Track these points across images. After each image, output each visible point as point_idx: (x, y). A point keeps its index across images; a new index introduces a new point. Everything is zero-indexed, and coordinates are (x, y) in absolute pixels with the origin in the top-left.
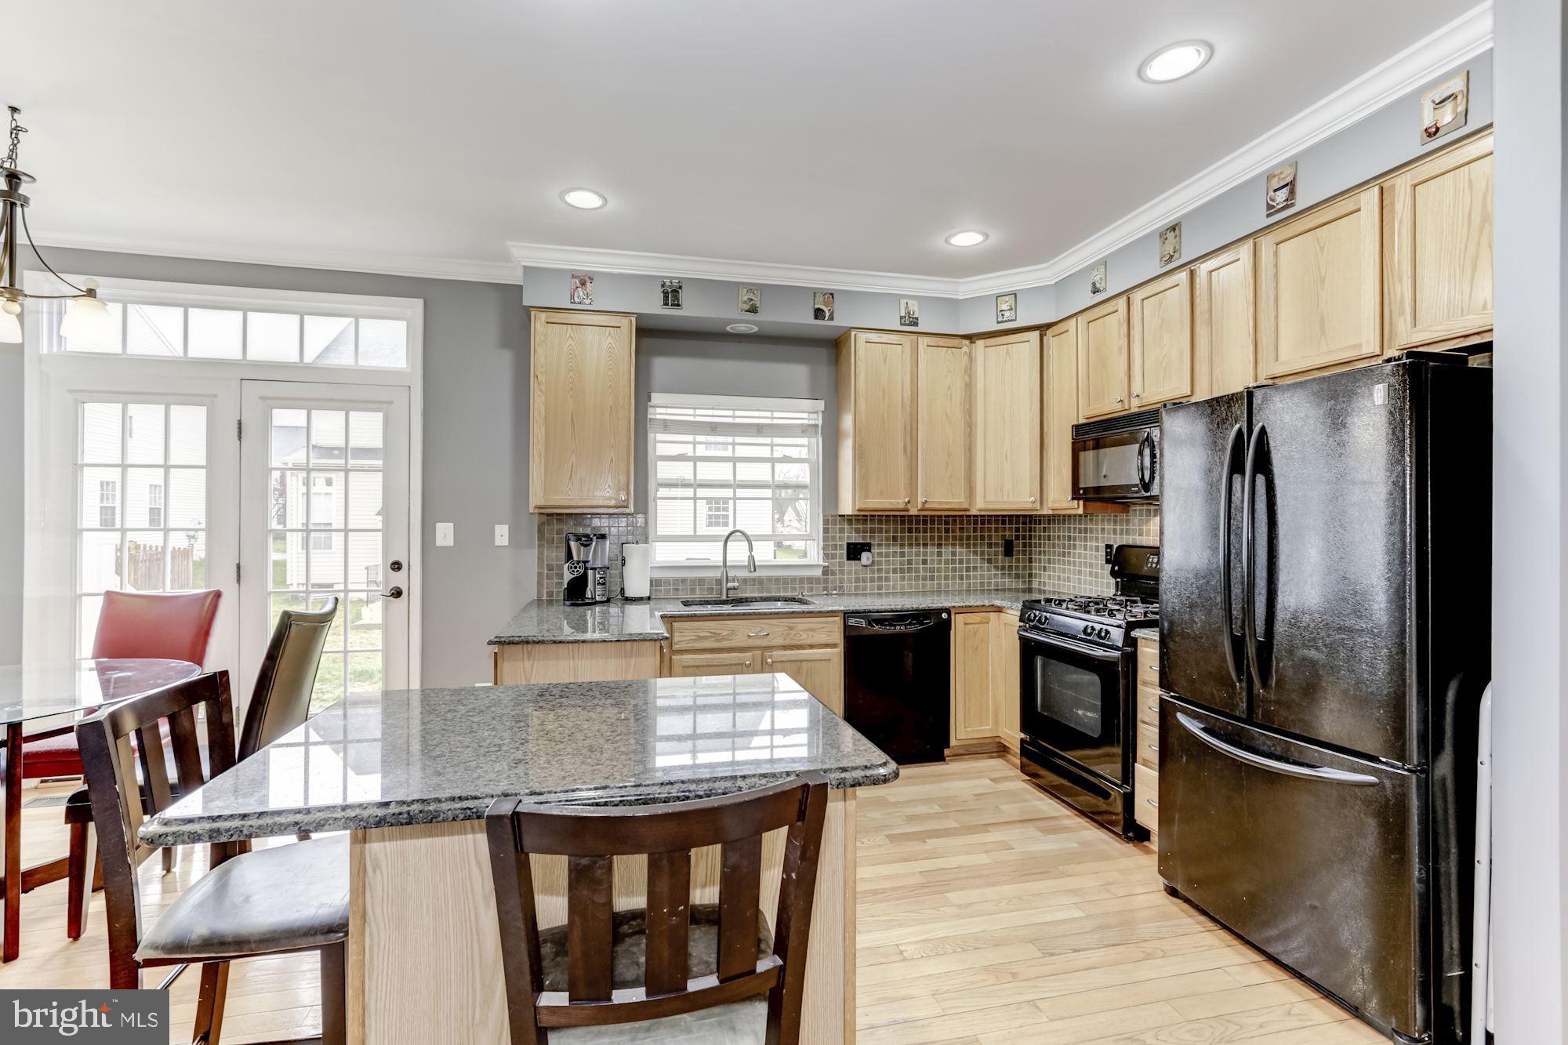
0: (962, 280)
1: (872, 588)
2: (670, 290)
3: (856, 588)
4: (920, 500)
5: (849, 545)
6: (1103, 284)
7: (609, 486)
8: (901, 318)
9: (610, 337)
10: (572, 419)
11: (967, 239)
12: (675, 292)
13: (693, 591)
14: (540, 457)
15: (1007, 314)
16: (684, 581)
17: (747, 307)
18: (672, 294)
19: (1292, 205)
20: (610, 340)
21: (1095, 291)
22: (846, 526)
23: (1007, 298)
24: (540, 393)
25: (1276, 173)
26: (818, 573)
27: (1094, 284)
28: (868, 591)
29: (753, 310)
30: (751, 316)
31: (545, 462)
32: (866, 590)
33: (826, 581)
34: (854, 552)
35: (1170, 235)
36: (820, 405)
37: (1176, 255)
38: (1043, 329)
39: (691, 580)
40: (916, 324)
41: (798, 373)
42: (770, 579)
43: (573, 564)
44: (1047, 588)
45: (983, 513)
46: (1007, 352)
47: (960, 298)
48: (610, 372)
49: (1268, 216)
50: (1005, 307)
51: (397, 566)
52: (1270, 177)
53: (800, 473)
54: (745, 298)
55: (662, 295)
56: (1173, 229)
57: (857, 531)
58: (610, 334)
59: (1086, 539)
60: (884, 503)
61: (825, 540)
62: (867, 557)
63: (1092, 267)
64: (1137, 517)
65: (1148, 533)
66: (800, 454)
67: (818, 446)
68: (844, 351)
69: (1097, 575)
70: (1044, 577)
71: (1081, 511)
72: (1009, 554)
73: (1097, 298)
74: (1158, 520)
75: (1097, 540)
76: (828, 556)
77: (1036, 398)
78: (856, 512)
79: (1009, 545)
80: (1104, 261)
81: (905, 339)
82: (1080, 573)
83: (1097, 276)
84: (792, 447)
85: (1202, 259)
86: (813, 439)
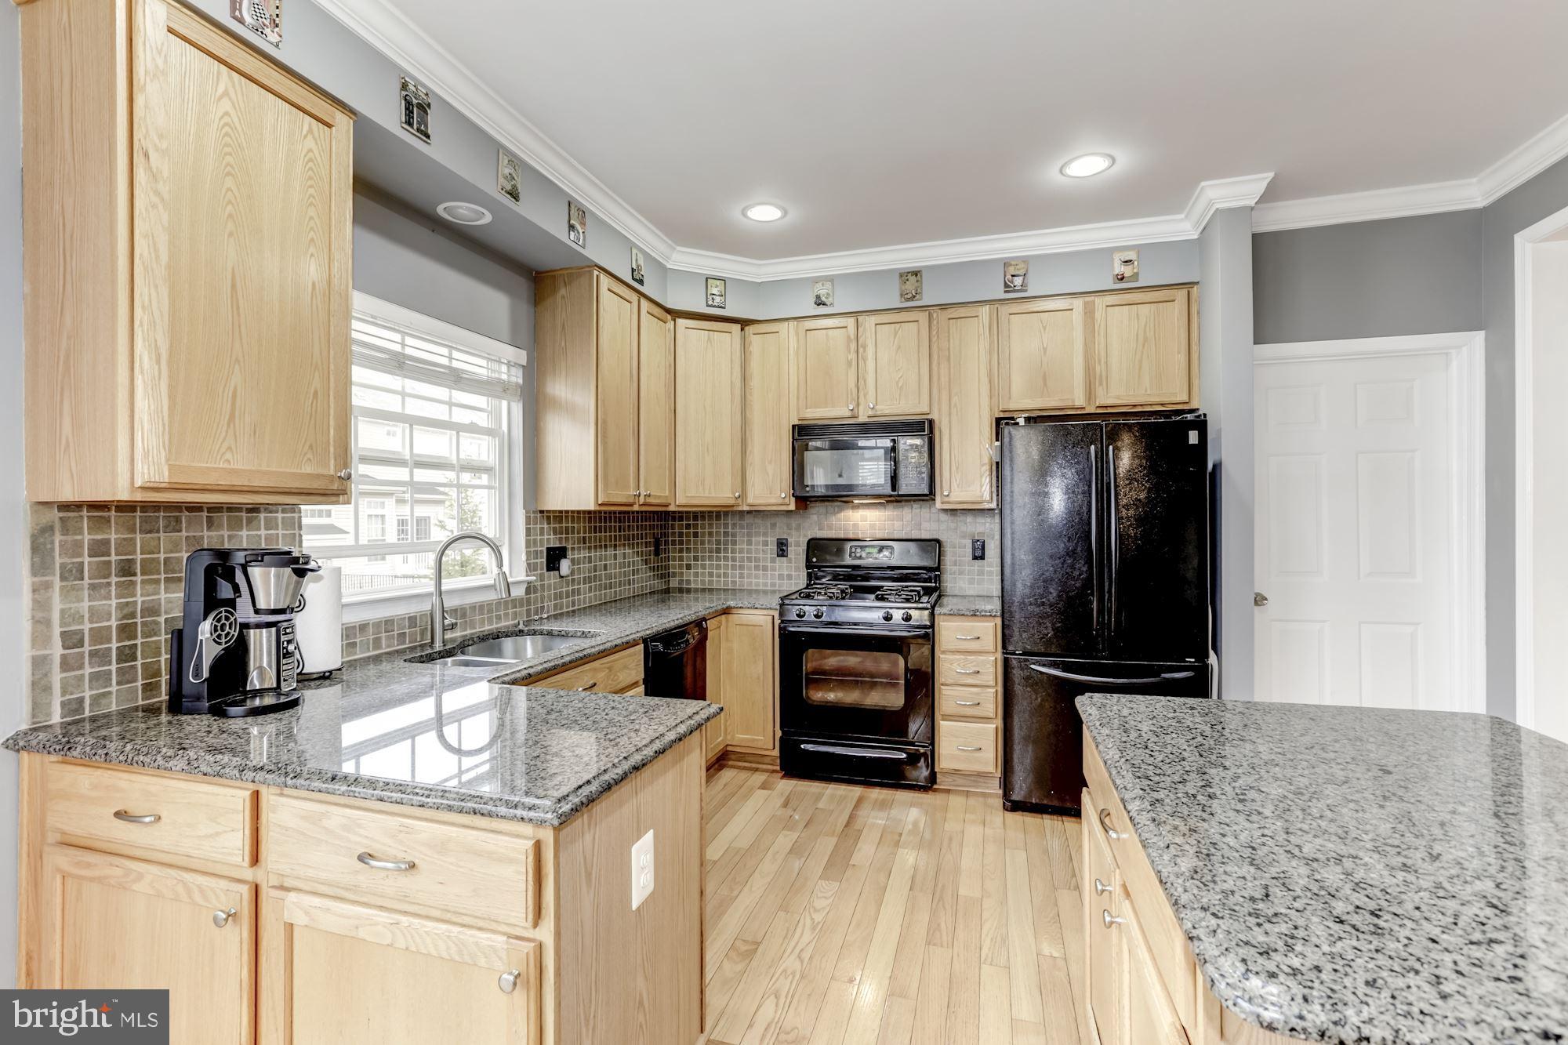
0: (679, 248)
1: (568, 607)
2: (415, 101)
3: (555, 606)
4: (643, 493)
5: (549, 549)
6: (830, 299)
7: (311, 447)
8: (633, 270)
9: (310, 137)
10: (234, 286)
11: (764, 214)
12: (424, 108)
13: (377, 642)
14: (158, 362)
15: (718, 299)
16: (363, 627)
17: (509, 187)
18: (416, 110)
19: (1026, 291)
20: (310, 143)
21: (819, 303)
22: (546, 526)
23: (718, 282)
24: (155, 199)
25: (1013, 263)
27: (818, 297)
28: (565, 610)
29: (514, 195)
30: (508, 201)
31: (170, 377)
32: (561, 608)
33: (529, 602)
34: (554, 557)
35: (913, 279)
36: (522, 355)
37: (918, 297)
38: (744, 323)
39: (377, 625)
40: (641, 282)
42: (473, 607)
43: (219, 620)
44: (692, 586)
45: (681, 509)
46: (709, 339)
47: (669, 266)
48: (312, 212)
49: (1005, 292)
50: (715, 291)
52: (1006, 264)
54: (507, 171)
55: (403, 102)
56: (916, 273)
57: (556, 531)
58: (310, 131)
59: (749, 535)
60: (620, 495)
61: (528, 545)
62: (565, 566)
63: (816, 280)
64: (816, 512)
65: (830, 528)
66: (482, 419)
67: (510, 413)
68: (563, 292)
69: (765, 569)
70: (689, 575)
71: (792, 507)
72: (657, 553)
73: (822, 310)
74: (842, 515)
75: (765, 534)
76: (531, 568)
77: (738, 392)
78: (590, 505)
79: (657, 544)
80: (831, 279)
81: (634, 297)
82: (741, 567)
83: (822, 290)
84: (474, 407)
85: (943, 307)
86: (504, 403)
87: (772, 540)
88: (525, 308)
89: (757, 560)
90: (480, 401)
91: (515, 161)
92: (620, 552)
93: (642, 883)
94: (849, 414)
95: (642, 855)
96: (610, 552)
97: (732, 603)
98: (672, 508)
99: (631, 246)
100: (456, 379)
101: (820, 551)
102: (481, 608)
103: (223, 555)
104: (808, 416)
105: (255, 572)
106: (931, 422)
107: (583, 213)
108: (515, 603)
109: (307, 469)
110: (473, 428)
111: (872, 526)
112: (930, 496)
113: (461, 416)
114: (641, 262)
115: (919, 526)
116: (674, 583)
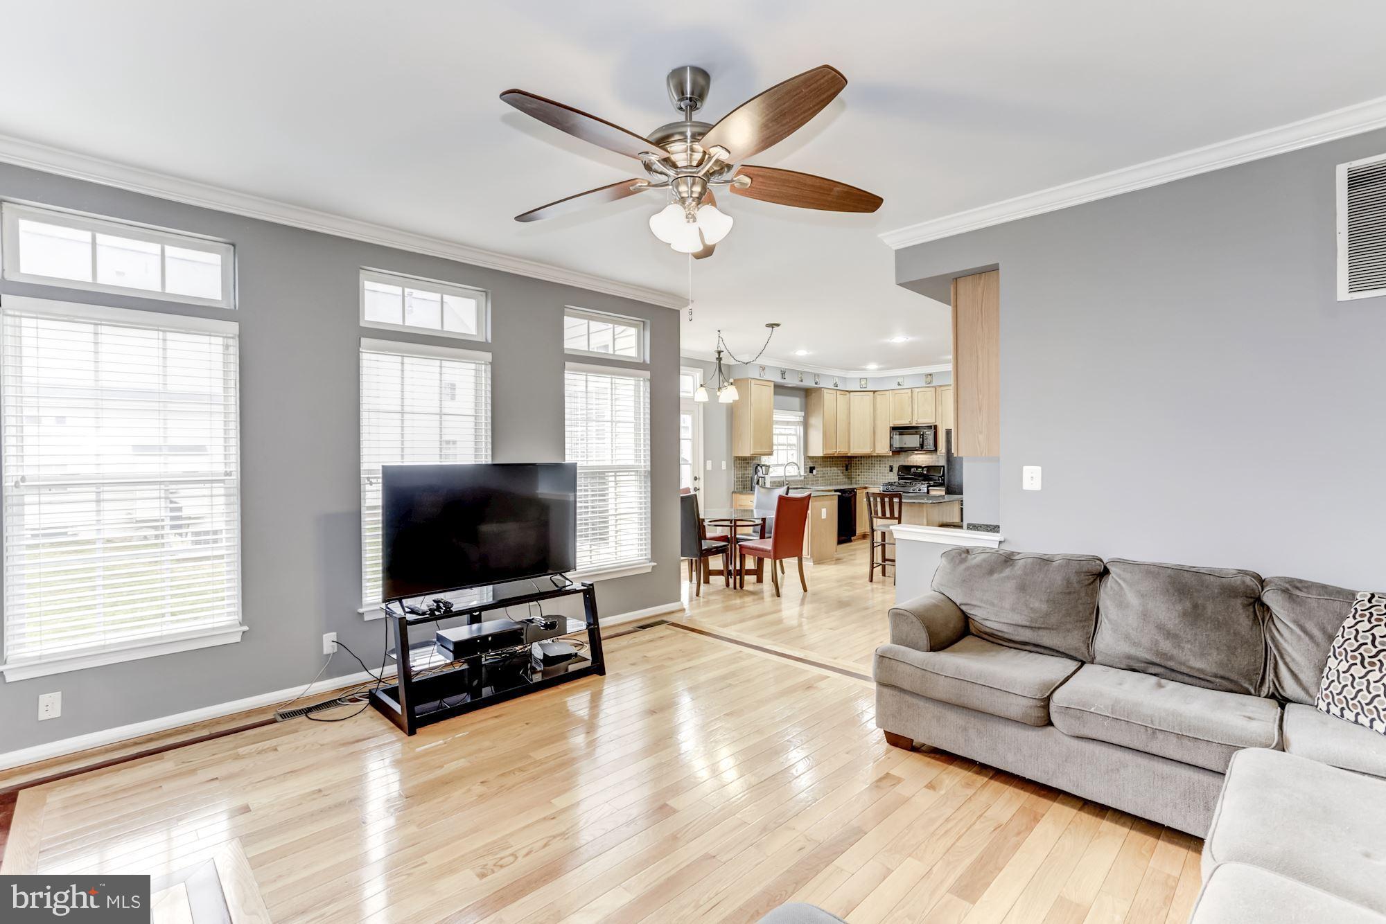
0: (851, 372)
2: (783, 373)
4: (840, 451)
5: (810, 467)
6: (903, 384)
8: (834, 384)
10: (760, 421)
15: (864, 385)
17: (800, 379)
20: (768, 391)
21: (899, 384)
22: (809, 461)
23: (864, 379)
26: (802, 478)
29: (802, 381)
30: (801, 383)
33: (804, 481)
34: (812, 469)
36: (803, 413)
37: (931, 383)
38: (874, 392)
40: (838, 387)
41: (796, 401)
46: (862, 398)
47: (847, 379)
48: (768, 402)
50: (863, 383)
51: (696, 479)
53: (794, 440)
54: (800, 376)
55: (780, 374)
57: (812, 462)
58: (768, 389)
59: (880, 464)
60: (830, 452)
61: (805, 465)
62: (814, 472)
63: (898, 377)
64: (902, 456)
65: (908, 461)
66: (793, 432)
67: (801, 429)
68: (814, 394)
69: (885, 476)
70: (859, 478)
71: (891, 454)
72: (847, 470)
73: (900, 387)
74: (912, 457)
75: (885, 463)
76: (805, 472)
77: (872, 415)
78: (822, 455)
79: (847, 467)
80: (903, 377)
81: (834, 392)
82: (877, 475)
83: (900, 380)
84: (791, 429)
85: (941, 386)
86: (798, 427)
87: (888, 466)
88: (803, 400)
89: (883, 473)
90: (794, 427)
91: (802, 373)
92: (832, 469)
93: (824, 516)
94: (908, 423)
95: (824, 511)
96: (829, 469)
97: (867, 486)
98: (849, 455)
99: (833, 376)
100: (788, 423)
101: (905, 469)
102: (793, 481)
103: (759, 465)
104: (896, 423)
105: (763, 467)
106: (935, 427)
107: (818, 375)
108: (801, 481)
109: (767, 450)
110: (790, 434)
111: (922, 461)
112: (936, 450)
113: (788, 432)
114: (837, 381)
115: (938, 461)
116: (854, 481)
